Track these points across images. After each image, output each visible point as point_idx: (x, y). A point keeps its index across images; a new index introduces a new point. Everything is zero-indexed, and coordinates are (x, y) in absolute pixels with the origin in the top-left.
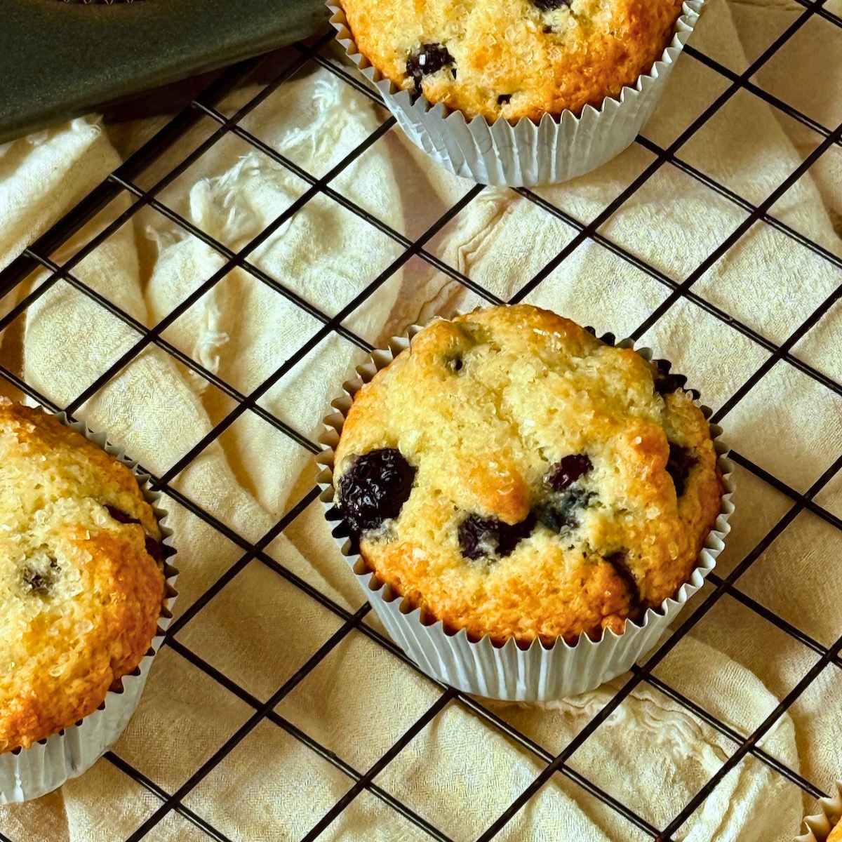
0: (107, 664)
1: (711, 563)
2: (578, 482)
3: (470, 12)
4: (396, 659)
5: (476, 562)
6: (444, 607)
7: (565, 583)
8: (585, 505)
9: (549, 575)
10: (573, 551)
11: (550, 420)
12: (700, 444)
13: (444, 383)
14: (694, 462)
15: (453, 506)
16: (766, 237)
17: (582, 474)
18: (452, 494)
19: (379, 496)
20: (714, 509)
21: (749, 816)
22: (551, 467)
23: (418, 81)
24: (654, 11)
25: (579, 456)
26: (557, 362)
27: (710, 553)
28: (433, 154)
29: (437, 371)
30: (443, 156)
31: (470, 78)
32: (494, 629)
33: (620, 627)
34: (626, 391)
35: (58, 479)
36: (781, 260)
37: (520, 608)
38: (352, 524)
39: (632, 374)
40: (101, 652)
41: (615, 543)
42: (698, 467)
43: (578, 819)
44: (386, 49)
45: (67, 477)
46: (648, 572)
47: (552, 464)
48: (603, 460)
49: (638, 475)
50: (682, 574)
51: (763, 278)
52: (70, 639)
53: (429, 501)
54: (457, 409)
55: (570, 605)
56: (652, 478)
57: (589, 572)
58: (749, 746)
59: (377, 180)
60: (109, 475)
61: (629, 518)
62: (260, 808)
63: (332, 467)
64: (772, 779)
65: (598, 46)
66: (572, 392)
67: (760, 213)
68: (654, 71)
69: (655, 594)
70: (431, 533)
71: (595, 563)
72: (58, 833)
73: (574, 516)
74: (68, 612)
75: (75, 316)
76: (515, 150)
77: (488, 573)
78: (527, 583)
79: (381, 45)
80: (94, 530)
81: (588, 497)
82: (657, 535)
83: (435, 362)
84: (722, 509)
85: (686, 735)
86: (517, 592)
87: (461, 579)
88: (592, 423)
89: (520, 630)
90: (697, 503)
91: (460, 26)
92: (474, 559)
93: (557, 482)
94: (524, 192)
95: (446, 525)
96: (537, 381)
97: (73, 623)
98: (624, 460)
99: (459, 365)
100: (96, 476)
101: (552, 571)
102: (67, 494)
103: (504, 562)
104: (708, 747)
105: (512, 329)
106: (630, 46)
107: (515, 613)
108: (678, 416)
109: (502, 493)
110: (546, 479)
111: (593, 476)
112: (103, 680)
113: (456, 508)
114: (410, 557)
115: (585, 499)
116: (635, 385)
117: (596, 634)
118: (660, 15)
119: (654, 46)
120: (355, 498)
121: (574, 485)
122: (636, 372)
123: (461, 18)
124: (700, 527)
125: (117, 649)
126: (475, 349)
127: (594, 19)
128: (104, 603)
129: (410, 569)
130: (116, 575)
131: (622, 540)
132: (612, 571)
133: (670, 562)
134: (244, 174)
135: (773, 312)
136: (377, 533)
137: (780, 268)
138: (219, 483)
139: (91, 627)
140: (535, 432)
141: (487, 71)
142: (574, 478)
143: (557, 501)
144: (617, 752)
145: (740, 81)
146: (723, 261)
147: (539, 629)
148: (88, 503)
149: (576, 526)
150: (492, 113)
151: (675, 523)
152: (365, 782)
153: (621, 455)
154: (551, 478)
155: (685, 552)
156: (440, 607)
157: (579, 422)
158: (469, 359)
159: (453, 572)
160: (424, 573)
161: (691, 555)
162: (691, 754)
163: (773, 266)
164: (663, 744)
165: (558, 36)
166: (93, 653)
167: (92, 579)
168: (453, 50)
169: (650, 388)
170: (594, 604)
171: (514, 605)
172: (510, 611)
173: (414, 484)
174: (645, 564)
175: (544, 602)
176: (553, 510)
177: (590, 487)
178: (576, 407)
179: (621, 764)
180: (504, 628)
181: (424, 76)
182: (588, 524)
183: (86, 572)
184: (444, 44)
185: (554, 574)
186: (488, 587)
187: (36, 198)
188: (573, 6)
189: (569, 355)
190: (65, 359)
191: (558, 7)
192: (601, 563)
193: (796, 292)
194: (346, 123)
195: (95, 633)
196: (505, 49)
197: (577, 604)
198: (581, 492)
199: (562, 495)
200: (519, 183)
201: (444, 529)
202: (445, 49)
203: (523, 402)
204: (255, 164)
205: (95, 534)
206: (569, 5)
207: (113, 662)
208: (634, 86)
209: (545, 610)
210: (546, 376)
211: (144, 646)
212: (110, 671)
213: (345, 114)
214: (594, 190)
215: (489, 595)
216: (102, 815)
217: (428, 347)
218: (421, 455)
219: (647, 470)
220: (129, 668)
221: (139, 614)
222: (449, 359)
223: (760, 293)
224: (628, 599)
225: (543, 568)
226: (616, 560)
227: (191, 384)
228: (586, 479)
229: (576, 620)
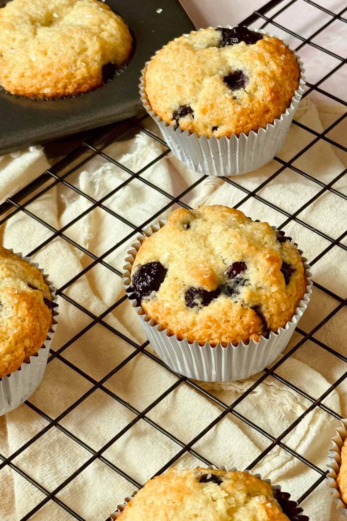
0: (23, 349)
1: (301, 313)
2: (240, 274)
3: (201, 91)
4: (159, 365)
5: (192, 309)
6: (177, 328)
7: (233, 317)
8: (243, 285)
9: (225, 314)
10: (237, 303)
11: (228, 247)
12: (297, 263)
13: (181, 233)
14: (294, 271)
15: (183, 284)
16: (331, 197)
17: (242, 271)
18: (183, 278)
19: (150, 281)
20: (302, 292)
21: (317, 432)
22: (228, 268)
23: (177, 121)
24: (282, 93)
25: (241, 263)
26: (233, 226)
27: (300, 309)
28: (186, 161)
29: (178, 228)
30: (190, 161)
31: (200, 119)
32: (200, 338)
33: (258, 339)
34: (263, 238)
35: (5, 269)
36: (337, 207)
37: (212, 329)
38: (138, 294)
39: (266, 232)
40: (20, 343)
41: (257, 301)
42: (295, 273)
43: (238, 432)
44: (164, 108)
45: (9, 269)
46: (272, 315)
47: (228, 266)
48: (252, 265)
49: (268, 271)
50: (287, 318)
51: (329, 214)
52: (6, 336)
53: (172, 282)
54: (186, 243)
56: (274, 273)
57: (244, 313)
58: (317, 403)
59: (161, 175)
60: (29, 271)
61: (263, 291)
62: (95, 428)
63: (130, 271)
64: (328, 418)
65: (256, 105)
66: (239, 236)
67: (328, 187)
68: (282, 118)
69: (274, 326)
70: (173, 296)
71: (247, 309)
72: (4, 440)
73: (238, 290)
74: (5, 324)
75: (27, 226)
76: (220, 155)
77: (198, 314)
78: (215, 317)
79: (162, 107)
80: (20, 290)
81: (245, 281)
82: (275, 299)
83: (178, 225)
84: (306, 292)
85: (290, 400)
86: (210, 321)
87: (185, 316)
88: (247, 249)
89: (212, 339)
90: (295, 288)
91: (196, 97)
92: (192, 307)
93: (230, 275)
94: (225, 179)
95: (180, 292)
96: (223, 232)
97: (8, 329)
98: (261, 265)
99: (188, 227)
100: (23, 271)
101: (227, 312)
102: (9, 276)
103: (205, 308)
104: (300, 406)
105: (213, 212)
106: (271, 106)
107: (209, 331)
108: (287, 251)
109: (205, 277)
110: (225, 273)
111: (247, 272)
112: (20, 356)
113: (184, 285)
114: (163, 306)
115: (243, 282)
116: (267, 236)
117: (247, 342)
118: (285, 95)
119: (281, 108)
120: (139, 283)
121: (238, 276)
122: (268, 231)
123: (197, 93)
124: (296, 299)
125: (27, 343)
126: (196, 220)
127: (255, 94)
128: (22, 322)
129: (163, 311)
130: (29, 309)
131: (259, 300)
132: (255, 313)
133: (282, 312)
134: (104, 172)
135: (333, 227)
136: (149, 297)
137: (337, 210)
138: (85, 292)
139: (16, 331)
140: (221, 252)
141: (207, 115)
142: (238, 272)
143: (230, 283)
144: (258, 408)
145: (321, 136)
146: (311, 207)
147: (221, 339)
148: (18, 280)
149: (238, 293)
150: (210, 135)
151: (284, 294)
152: (142, 415)
153: (260, 263)
154: (228, 273)
155: (289, 308)
156: (176, 329)
157: (241, 248)
158: (193, 224)
159: (182, 313)
160: (169, 313)
161: (292, 310)
162: (291, 409)
163: (334, 209)
164: (279, 405)
165: (239, 100)
166: (16, 343)
167: (17, 310)
168: (193, 107)
169: (275, 238)
170: (246, 327)
171: (209, 327)
172: (207, 330)
173: (166, 276)
174: (270, 312)
175: (223, 326)
176: (228, 287)
177: (245, 277)
178: (240, 243)
179: (259, 412)
180: (204, 339)
181: (180, 118)
182: (244, 293)
183: (15, 308)
184: (189, 104)
185: (228, 314)
186: (198, 319)
187: (13, 178)
188: (246, 89)
189: (238, 224)
190: (21, 243)
191: (239, 89)
192: (250, 309)
193: (343, 219)
194: (149, 152)
195: (18, 334)
196: (215, 106)
197: (238, 328)
198: (241, 279)
199: (233, 280)
200: (222, 174)
201: (178, 294)
202: (190, 107)
203: (216, 239)
204: (109, 167)
205: (20, 292)
206: (244, 88)
207: (25, 349)
208: (273, 124)
209: (224, 330)
210: (227, 230)
211: (40, 342)
212: (24, 352)
213: (149, 148)
214: (256, 179)
215: (198, 323)
216: (23, 430)
217: (175, 218)
218: (170, 263)
219: (272, 269)
220: (33, 352)
221: (38, 328)
222: (184, 224)
223: (327, 220)
224: (262, 326)
225: (223, 310)
226: (257, 309)
227: (75, 254)
228: (244, 273)
229: (238, 335)
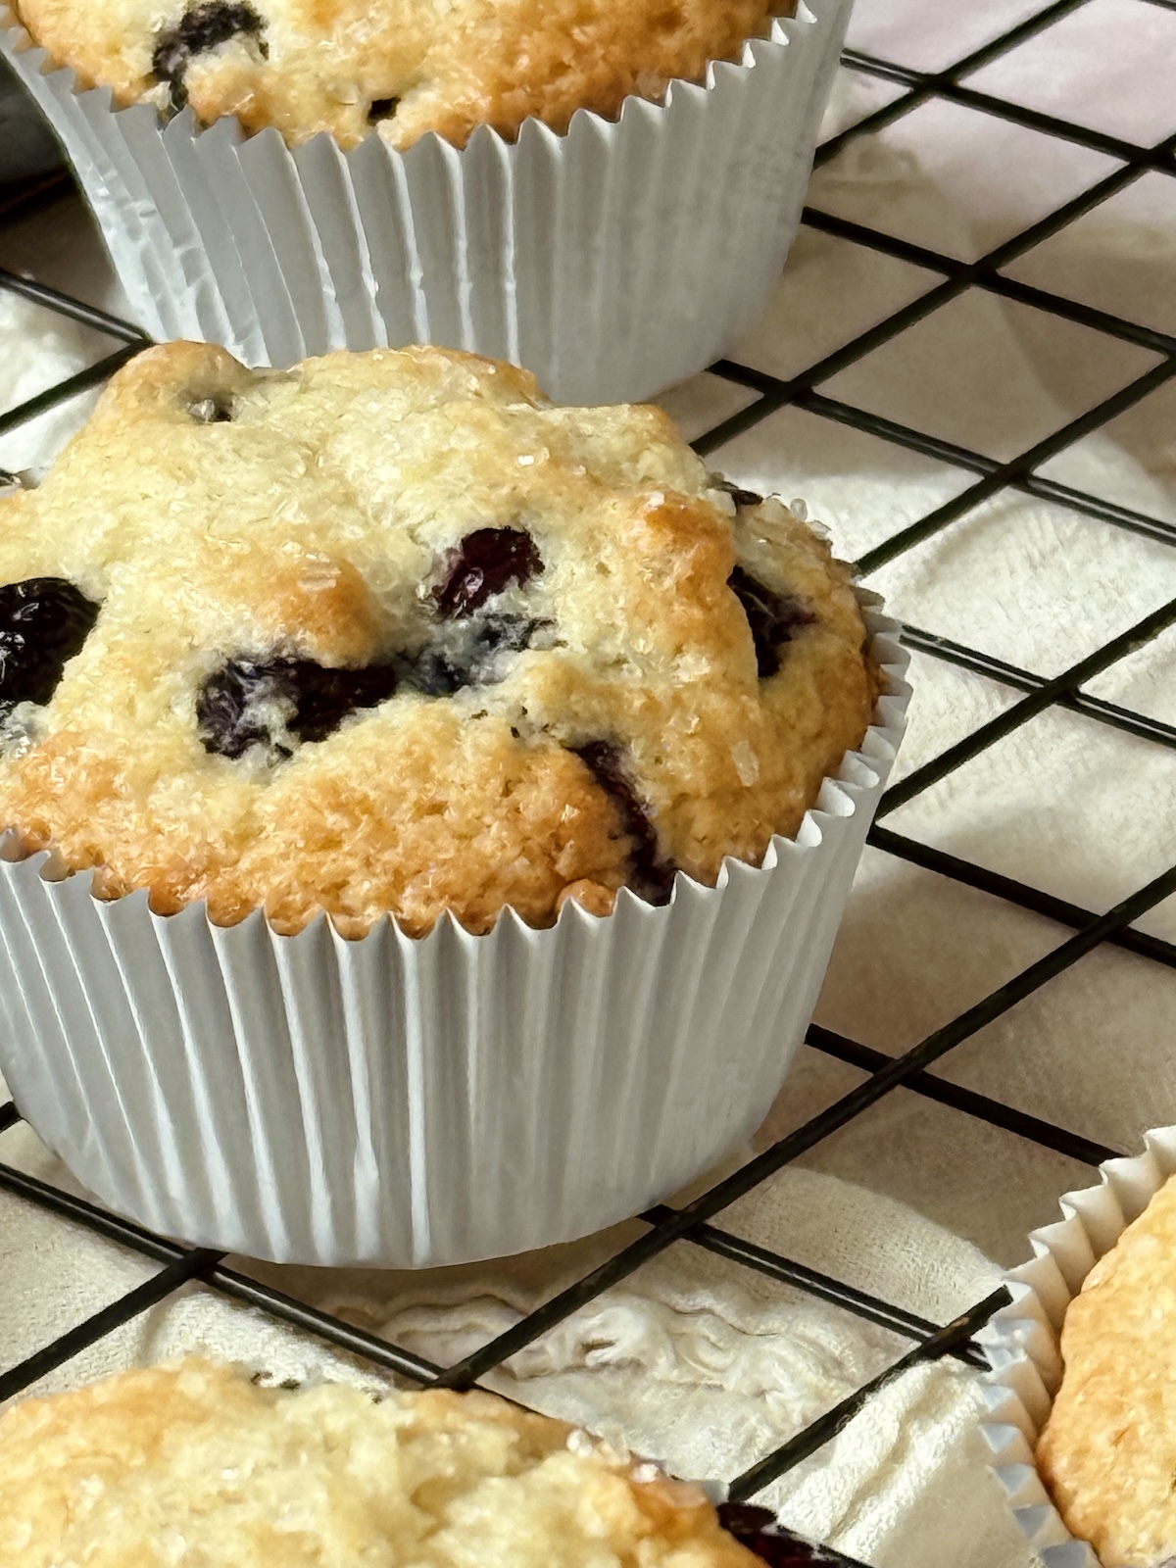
1: (845, 806)
2: (502, 596)
5: (237, 763)
7: (463, 788)
8: (521, 647)
9: (421, 770)
10: (485, 720)
12: (822, 596)
13: (180, 426)
14: (804, 620)
15: (185, 642)
17: (514, 579)
18: (185, 615)
22: (436, 565)
23: (175, 80)
25: (507, 534)
27: (841, 788)
29: (164, 415)
31: (298, 55)
32: (282, 903)
33: (602, 902)
37: (346, 848)
39: (652, 434)
41: (594, 719)
42: (812, 631)
44: (104, 26)
46: (681, 799)
47: (439, 551)
48: (568, 547)
50: (772, 821)
51: (1022, 593)
54: (206, 464)
55: (475, 844)
56: (691, 587)
57: (524, 767)
61: (631, 675)
68: (749, 59)
70: (129, 703)
71: (540, 750)
73: (490, 669)
76: (416, 275)
77: (267, 782)
78: (364, 788)
79: (92, 21)
81: (530, 629)
82: (699, 715)
83: (162, 401)
86: (339, 807)
87: (198, 795)
88: (543, 474)
89: (348, 911)
92: (234, 755)
93: (448, 599)
95: (168, 680)
98: (620, 547)
99: (221, 415)
101: (429, 759)
103: (310, 753)
107: (330, 865)
108: (767, 539)
109: (306, 589)
110: (422, 592)
111: (540, 584)
113: (192, 647)
115: (521, 633)
116: (660, 451)
117: (542, 913)
121: (493, 603)
122: (664, 437)
126: (263, 388)
129: (71, 787)
131: (612, 714)
132: (584, 773)
133: (737, 791)
137: (1067, 578)
140: (399, 495)
141: (338, 29)
142: (494, 586)
143: (450, 640)
144: (620, 1415)
147: (396, 903)
149: (496, 682)
150: (354, 142)
151: (751, 706)
153: (615, 542)
154: (436, 589)
156: (143, 866)
157: (508, 470)
158: (245, 404)
159: (179, 783)
160: (104, 792)
161: (794, 788)
164: (742, 1398)
170: (537, 841)
171: (331, 842)
172: (321, 855)
174: (669, 779)
175: (408, 832)
176: (439, 663)
177: (532, 608)
178: (505, 448)
180: (306, 906)
181: (189, 63)
185: (434, 769)
186: (267, 805)
192: (556, 752)
197: (494, 842)
198: (510, 620)
199: (463, 624)
201: (160, 689)
202: (243, 5)
203: (371, 444)
209: (411, 852)
210: (434, 409)
215: (269, 826)
218: (113, 567)
219: (679, 567)
222: (198, 400)
224: (626, 845)
225: (409, 753)
226: (596, 757)
228: (525, 591)
229: (489, 883)
